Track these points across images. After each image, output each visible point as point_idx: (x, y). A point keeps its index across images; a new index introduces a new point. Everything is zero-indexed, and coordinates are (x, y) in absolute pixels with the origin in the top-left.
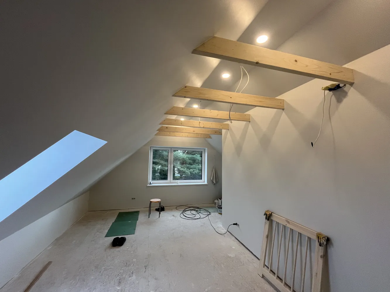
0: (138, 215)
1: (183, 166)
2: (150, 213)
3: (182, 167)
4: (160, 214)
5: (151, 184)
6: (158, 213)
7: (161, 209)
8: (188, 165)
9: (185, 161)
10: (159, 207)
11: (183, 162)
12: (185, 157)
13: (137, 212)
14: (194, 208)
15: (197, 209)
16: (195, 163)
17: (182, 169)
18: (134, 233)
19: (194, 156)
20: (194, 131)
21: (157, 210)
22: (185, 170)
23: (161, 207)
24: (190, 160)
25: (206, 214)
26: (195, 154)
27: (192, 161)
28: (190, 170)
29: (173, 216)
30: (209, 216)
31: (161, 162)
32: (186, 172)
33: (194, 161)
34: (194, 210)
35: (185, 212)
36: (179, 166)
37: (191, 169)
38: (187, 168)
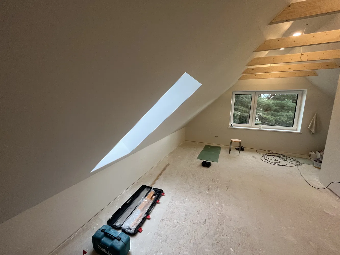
0: (220, 150)
1: (266, 113)
2: (230, 150)
3: (264, 114)
4: (239, 152)
5: (232, 126)
6: (238, 152)
7: (241, 149)
8: (273, 112)
9: (270, 107)
10: (239, 147)
11: (267, 108)
12: (271, 103)
13: (220, 148)
14: (279, 155)
15: (283, 156)
16: (283, 110)
17: (265, 116)
18: (218, 161)
19: (283, 102)
20: (290, 69)
21: (237, 149)
22: (269, 117)
23: (241, 148)
24: (276, 106)
25: (296, 163)
26: (284, 100)
27: (279, 108)
28: (274, 118)
29: (253, 157)
30: (299, 166)
31: (241, 108)
32: (269, 119)
33: (282, 108)
34: (278, 157)
35: (267, 157)
36: (262, 112)
37: (277, 116)
38: (272, 115)
